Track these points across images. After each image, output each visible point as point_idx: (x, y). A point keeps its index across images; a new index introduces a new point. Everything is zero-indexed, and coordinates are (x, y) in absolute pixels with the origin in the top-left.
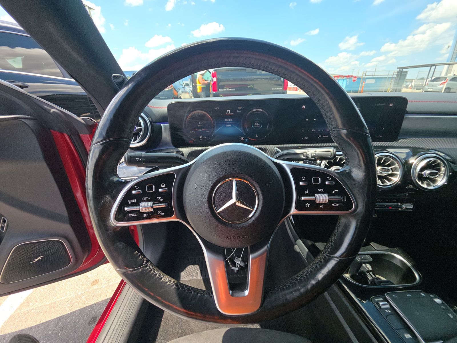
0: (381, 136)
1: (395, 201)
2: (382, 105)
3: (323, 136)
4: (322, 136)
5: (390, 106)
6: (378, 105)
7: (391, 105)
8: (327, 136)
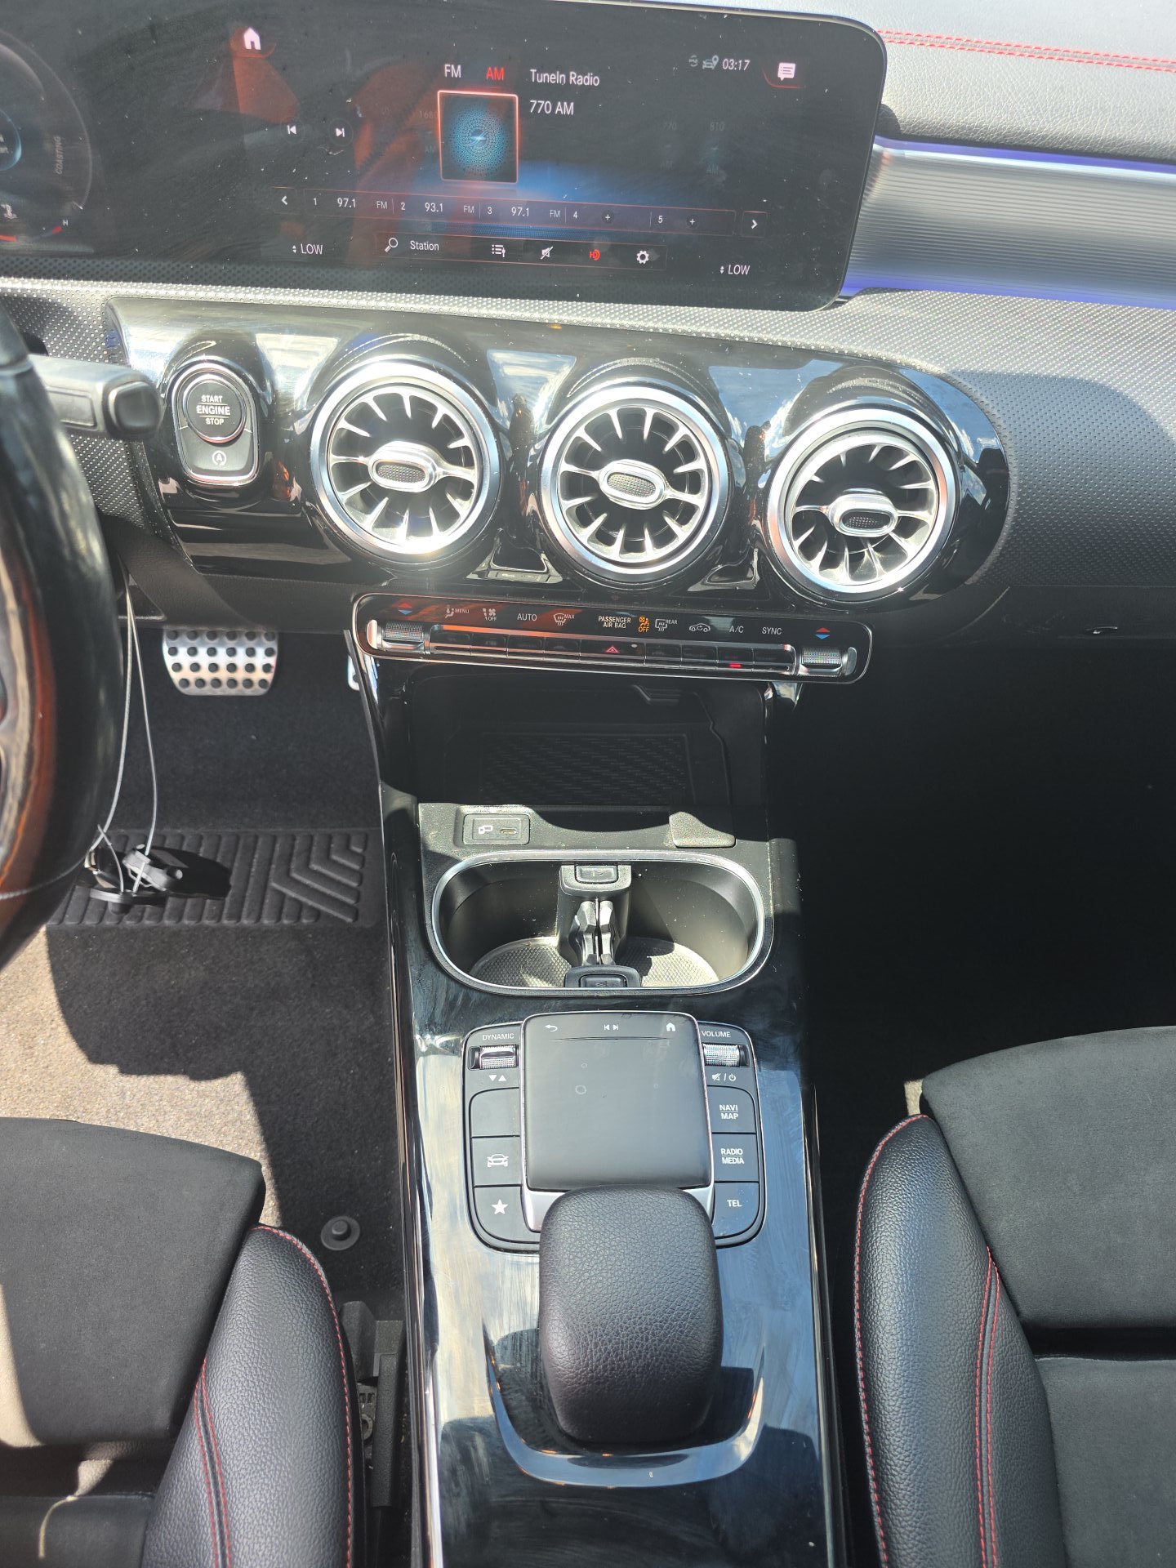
0: (745, 270)
1: (776, 631)
2: (730, 64)
3: (414, 245)
4: (404, 242)
5: (782, 75)
6: (705, 65)
7: (786, 71)
8: (436, 246)
